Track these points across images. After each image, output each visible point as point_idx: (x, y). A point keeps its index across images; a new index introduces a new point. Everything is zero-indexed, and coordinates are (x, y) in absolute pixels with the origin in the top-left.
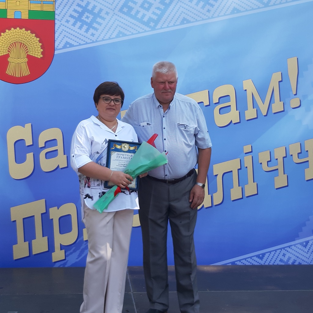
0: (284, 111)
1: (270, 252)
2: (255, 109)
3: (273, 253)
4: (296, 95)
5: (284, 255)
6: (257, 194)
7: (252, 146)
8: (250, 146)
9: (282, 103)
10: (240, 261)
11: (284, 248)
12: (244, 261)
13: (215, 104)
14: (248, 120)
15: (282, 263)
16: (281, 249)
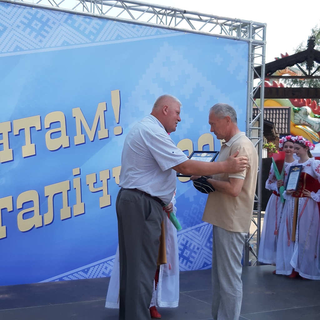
0: (108, 137)
1: (94, 266)
2: (83, 135)
3: (96, 267)
4: (118, 123)
5: (106, 268)
6: (84, 213)
7: (80, 169)
8: (78, 169)
9: (107, 130)
10: (67, 276)
11: (106, 262)
12: (70, 276)
13: (47, 129)
14: (77, 145)
15: (104, 275)
16: (104, 263)
